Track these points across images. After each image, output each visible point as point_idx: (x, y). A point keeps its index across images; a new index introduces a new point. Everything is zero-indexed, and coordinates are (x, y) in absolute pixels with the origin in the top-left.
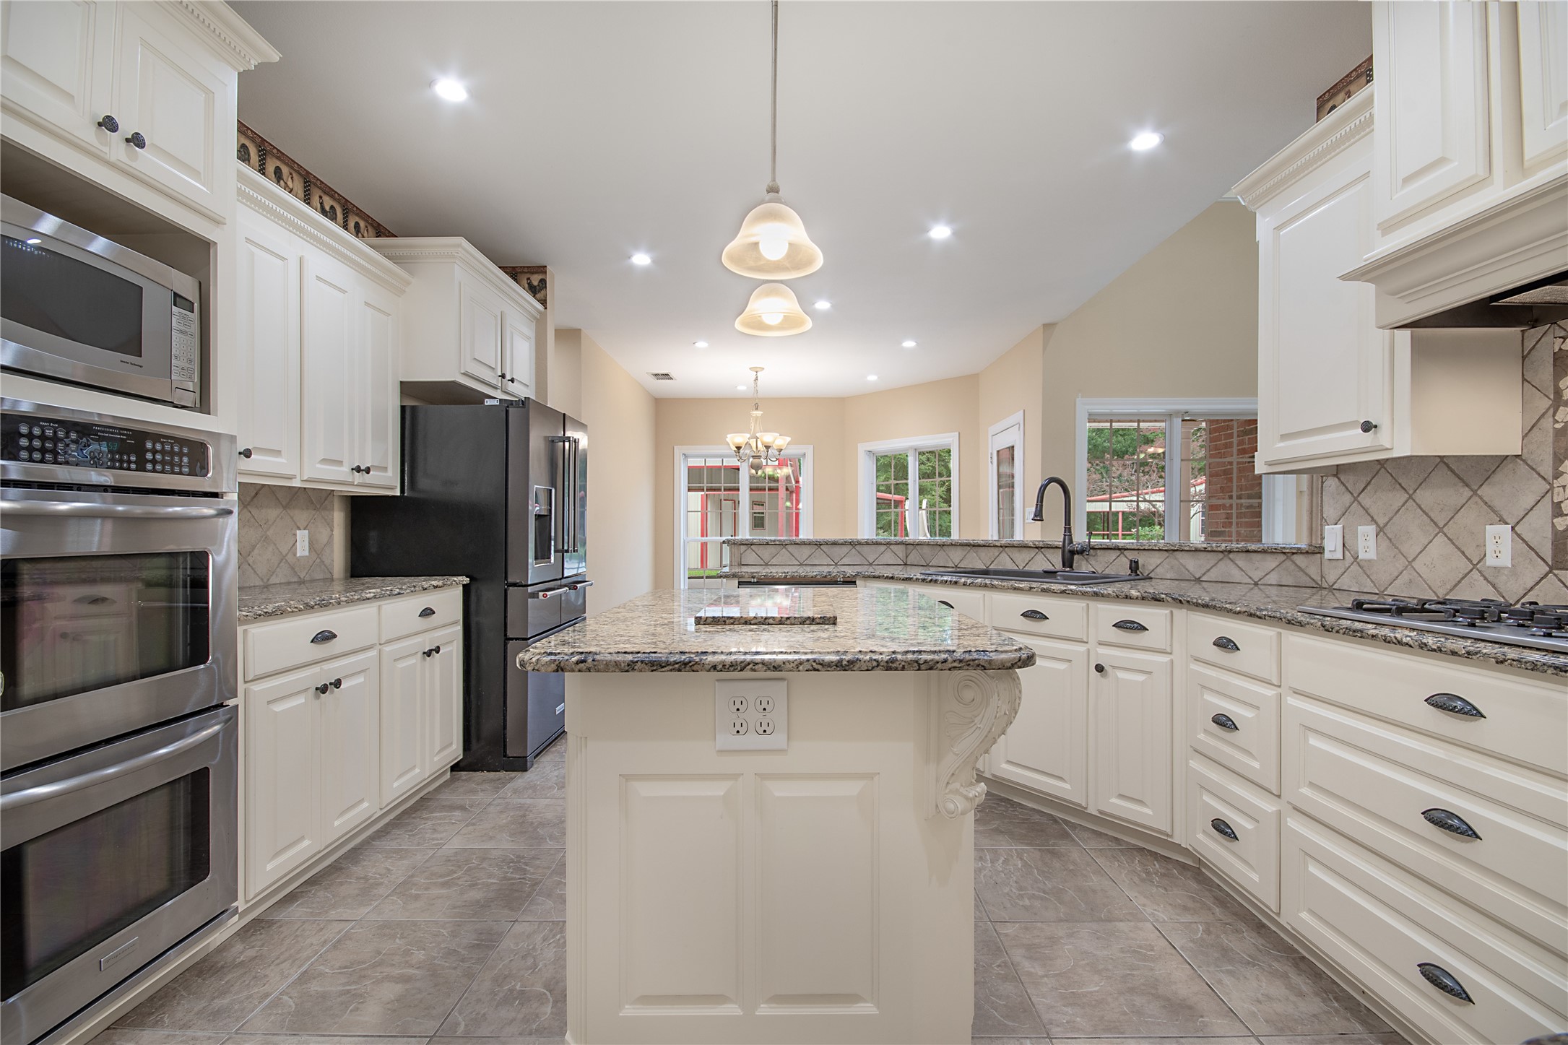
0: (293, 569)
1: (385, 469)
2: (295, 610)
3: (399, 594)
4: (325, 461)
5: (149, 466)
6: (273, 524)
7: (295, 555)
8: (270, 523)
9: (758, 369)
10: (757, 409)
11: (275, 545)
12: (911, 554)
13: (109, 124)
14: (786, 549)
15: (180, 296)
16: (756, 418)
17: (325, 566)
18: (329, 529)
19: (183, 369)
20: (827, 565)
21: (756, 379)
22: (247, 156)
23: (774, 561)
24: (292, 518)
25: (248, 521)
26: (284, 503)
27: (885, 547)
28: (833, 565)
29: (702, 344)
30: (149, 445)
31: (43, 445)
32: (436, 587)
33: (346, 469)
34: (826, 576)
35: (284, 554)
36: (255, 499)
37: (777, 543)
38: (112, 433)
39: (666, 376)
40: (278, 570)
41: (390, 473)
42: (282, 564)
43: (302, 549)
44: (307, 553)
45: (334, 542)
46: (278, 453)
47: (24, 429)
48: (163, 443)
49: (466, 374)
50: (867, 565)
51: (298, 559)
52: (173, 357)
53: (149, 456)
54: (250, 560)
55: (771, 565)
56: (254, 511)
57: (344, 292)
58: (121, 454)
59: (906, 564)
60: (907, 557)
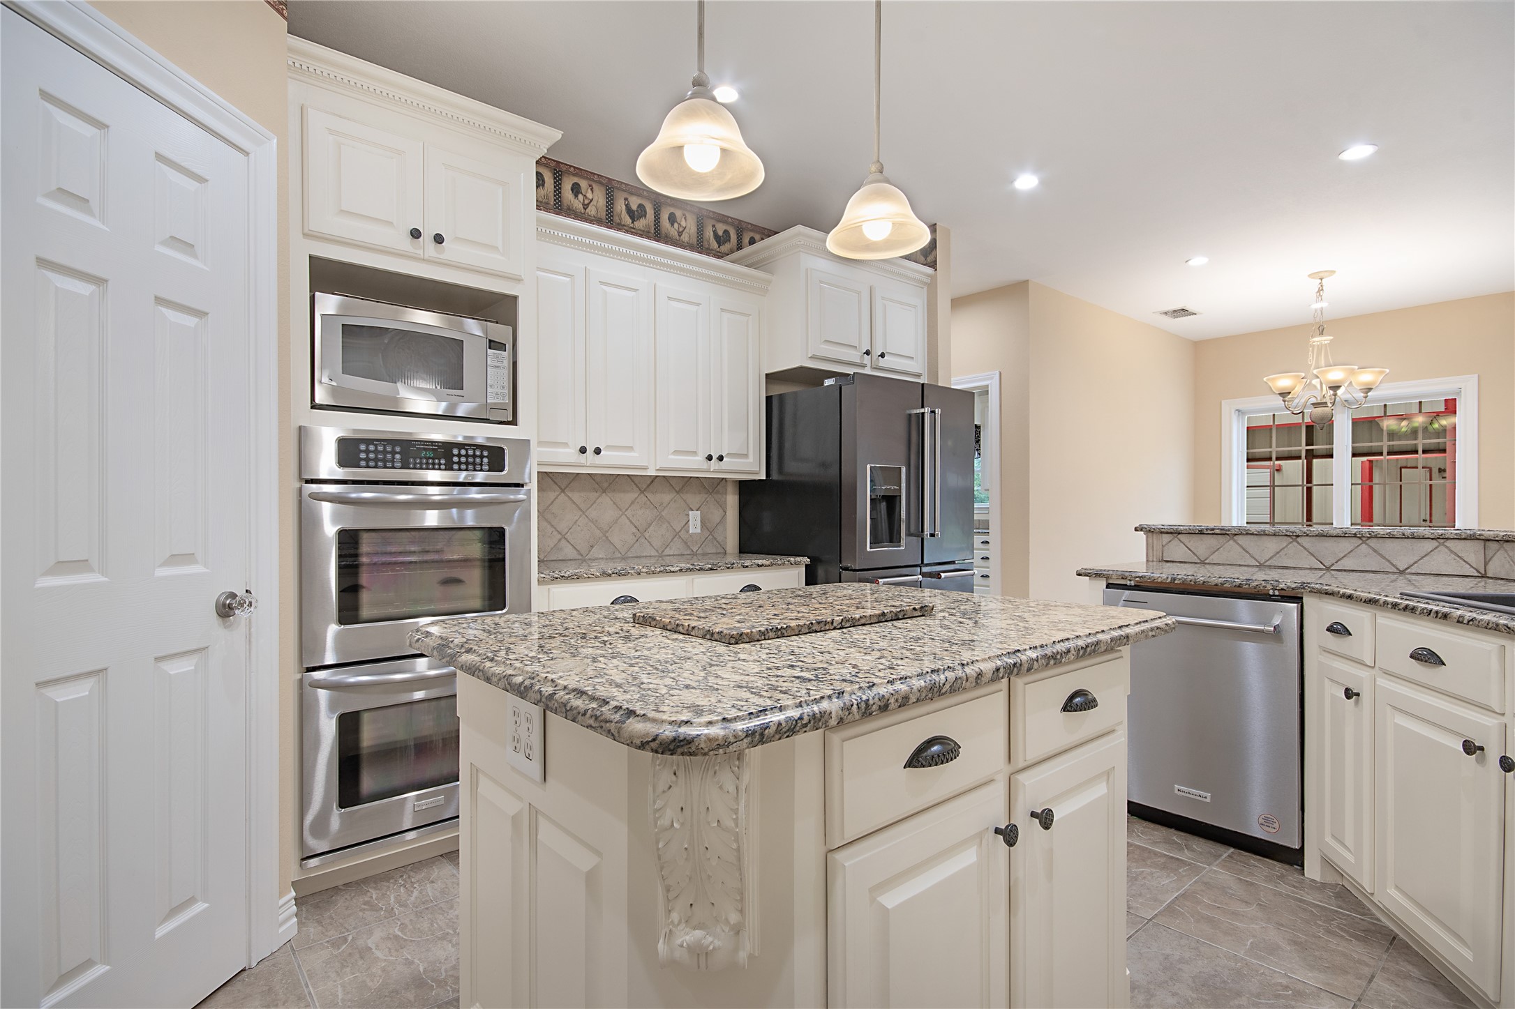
0: (686, 543)
1: (746, 456)
2: (591, 576)
3: (711, 569)
4: (676, 452)
5: (456, 466)
6: (667, 506)
7: (688, 531)
8: (665, 505)
9: (1322, 275)
10: (1321, 333)
11: (669, 523)
12: (1494, 558)
13: (416, 234)
14: (1235, 541)
15: (494, 341)
16: (1320, 347)
17: (717, 541)
18: (721, 510)
19: (497, 394)
20: (1311, 569)
21: (1321, 289)
22: (643, 213)
23: (1215, 558)
24: (685, 501)
25: (645, 504)
26: (677, 489)
27: (1435, 543)
28: (1320, 569)
29: (1198, 261)
30: (455, 452)
31: (376, 456)
32: (758, 566)
33: (701, 458)
34: (1240, 586)
35: (677, 530)
36: (651, 486)
37: (1218, 531)
38: (427, 445)
39: (1183, 312)
40: (672, 544)
41: (751, 459)
42: (675, 539)
43: (695, 526)
44: (699, 530)
45: (728, 521)
46: (631, 448)
47: (363, 447)
48: (467, 450)
49: (813, 358)
50: (1394, 573)
51: (691, 535)
52: (489, 386)
53: (456, 459)
54: (647, 535)
55: (1208, 563)
56: (650, 496)
57: (698, 304)
58: (433, 459)
59: (1484, 576)
60: (1486, 564)
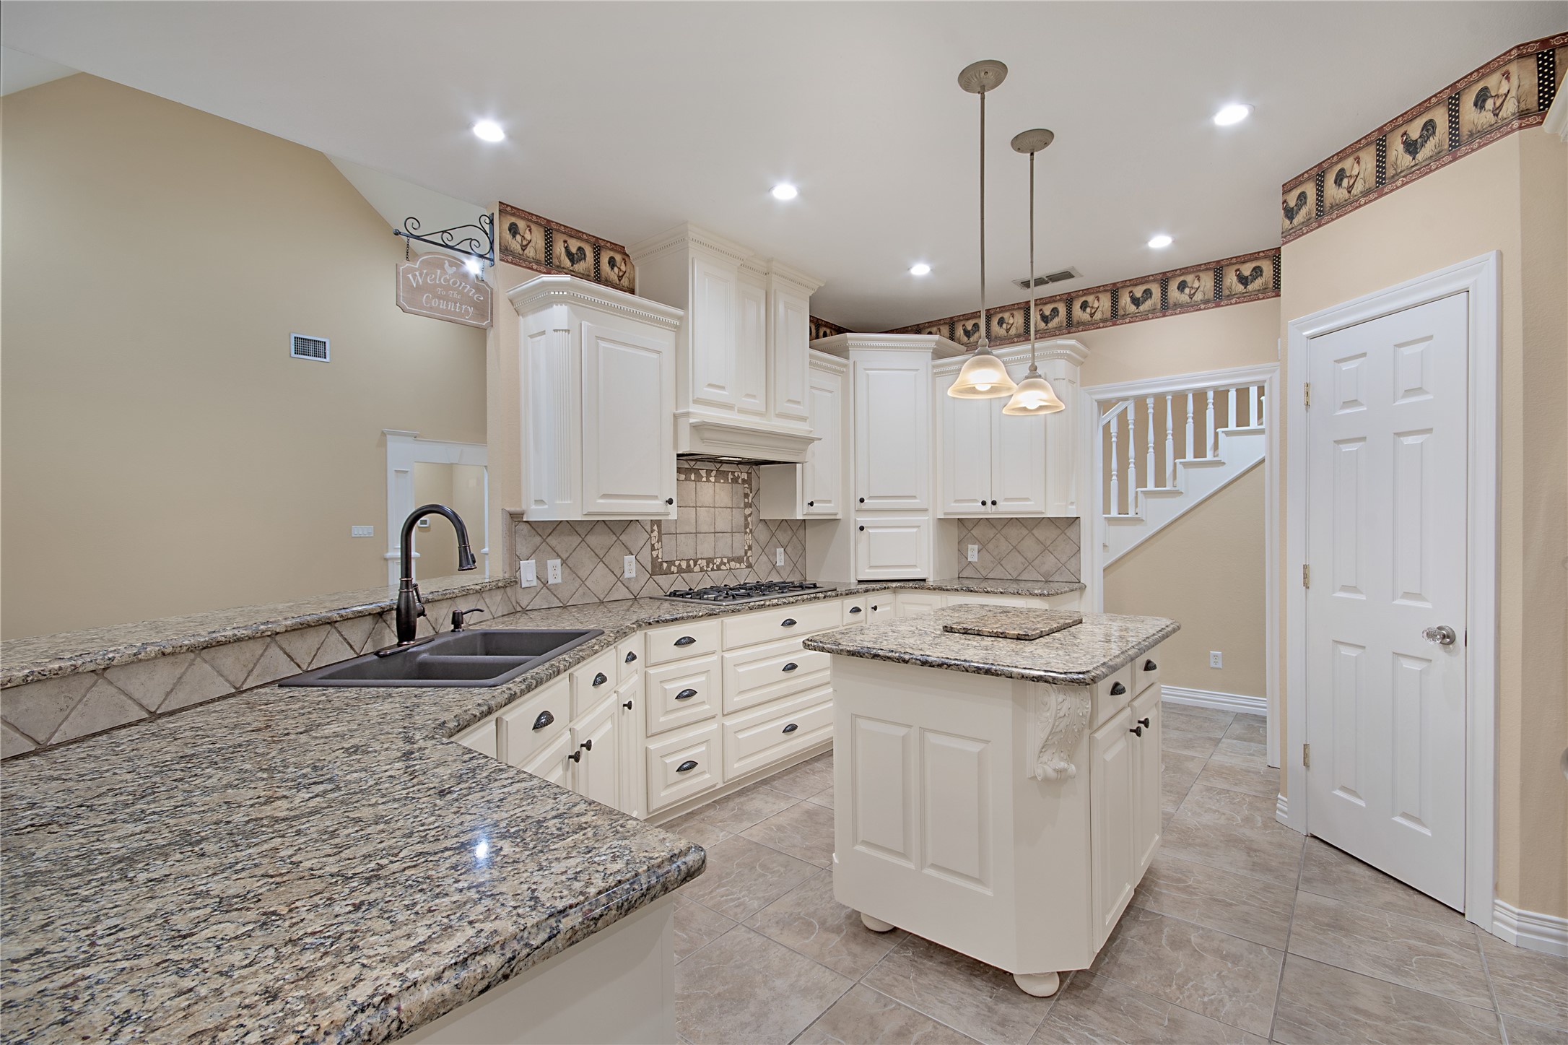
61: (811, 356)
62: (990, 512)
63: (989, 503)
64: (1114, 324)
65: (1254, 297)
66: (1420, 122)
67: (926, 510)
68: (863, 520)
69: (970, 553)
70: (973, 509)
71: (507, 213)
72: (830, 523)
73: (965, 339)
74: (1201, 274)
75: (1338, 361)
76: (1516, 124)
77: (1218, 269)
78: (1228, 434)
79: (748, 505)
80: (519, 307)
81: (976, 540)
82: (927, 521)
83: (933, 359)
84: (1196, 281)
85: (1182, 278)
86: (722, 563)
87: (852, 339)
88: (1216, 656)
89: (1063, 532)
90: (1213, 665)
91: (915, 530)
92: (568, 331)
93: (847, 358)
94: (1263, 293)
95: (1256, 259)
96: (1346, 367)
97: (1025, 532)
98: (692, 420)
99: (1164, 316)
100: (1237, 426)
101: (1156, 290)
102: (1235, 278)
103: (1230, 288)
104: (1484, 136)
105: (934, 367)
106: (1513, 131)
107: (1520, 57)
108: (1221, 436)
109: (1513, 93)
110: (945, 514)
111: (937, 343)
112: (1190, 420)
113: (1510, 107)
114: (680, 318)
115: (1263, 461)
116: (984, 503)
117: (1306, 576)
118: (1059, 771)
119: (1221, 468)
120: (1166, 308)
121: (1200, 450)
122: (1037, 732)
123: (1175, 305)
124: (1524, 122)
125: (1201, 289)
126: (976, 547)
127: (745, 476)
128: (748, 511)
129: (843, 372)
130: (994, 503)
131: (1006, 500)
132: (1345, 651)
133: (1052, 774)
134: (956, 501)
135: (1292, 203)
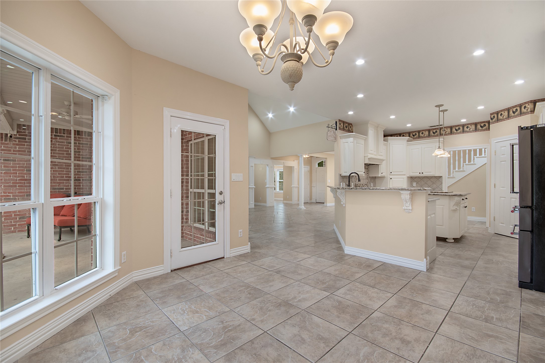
61: (384, 143)
62: (421, 175)
63: (421, 173)
64: (451, 135)
65: (484, 130)
66: (515, 109)
67: (405, 175)
68: (391, 177)
69: (414, 184)
70: (417, 175)
71: (340, 121)
72: (383, 177)
73: (413, 137)
74: (472, 125)
75: (501, 147)
76: (530, 113)
77: (476, 124)
78: (477, 157)
79: (368, 174)
80: (341, 138)
81: (415, 181)
82: (405, 177)
83: (407, 142)
84: (471, 126)
85: (467, 126)
86: (364, 185)
87: (389, 138)
88: (473, 209)
89: (438, 179)
90: (473, 211)
91: (403, 179)
92: (353, 142)
93: (388, 142)
94: (486, 130)
95: (484, 123)
96: (502, 148)
97: (428, 179)
98: (368, 157)
99: (463, 133)
100: (479, 156)
101: (461, 128)
102: (480, 126)
103: (479, 128)
104: (525, 113)
105: (407, 144)
106: (530, 114)
107: (531, 102)
108: (475, 158)
109: (530, 108)
110: (409, 176)
111: (408, 138)
112: (467, 154)
113: (529, 110)
114: (366, 138)
115: (486, 163)
116: (420, 173)
117: (495, 186)
118: (456, 208)
119: (475, 165)
120: (463, 132)
121: (470, 161)
122: (453, 203)
123: (466, 131)
124: (531, 113)
125: (472, 128)
126: (415, 183)
127: (367, 168)
128: (367, 175)
129: (386, 145)
130: (422, 173)
131: (425, 172)
132: (502, 198)
133: (455, 209)
134: (412, 173)
135: (492, 117)
